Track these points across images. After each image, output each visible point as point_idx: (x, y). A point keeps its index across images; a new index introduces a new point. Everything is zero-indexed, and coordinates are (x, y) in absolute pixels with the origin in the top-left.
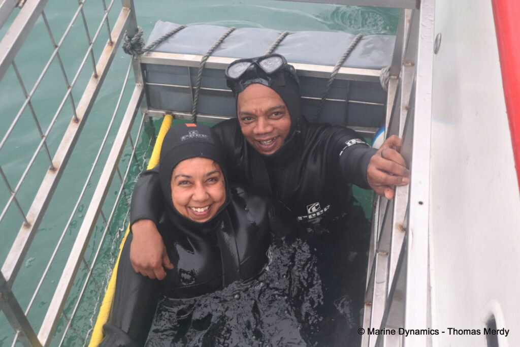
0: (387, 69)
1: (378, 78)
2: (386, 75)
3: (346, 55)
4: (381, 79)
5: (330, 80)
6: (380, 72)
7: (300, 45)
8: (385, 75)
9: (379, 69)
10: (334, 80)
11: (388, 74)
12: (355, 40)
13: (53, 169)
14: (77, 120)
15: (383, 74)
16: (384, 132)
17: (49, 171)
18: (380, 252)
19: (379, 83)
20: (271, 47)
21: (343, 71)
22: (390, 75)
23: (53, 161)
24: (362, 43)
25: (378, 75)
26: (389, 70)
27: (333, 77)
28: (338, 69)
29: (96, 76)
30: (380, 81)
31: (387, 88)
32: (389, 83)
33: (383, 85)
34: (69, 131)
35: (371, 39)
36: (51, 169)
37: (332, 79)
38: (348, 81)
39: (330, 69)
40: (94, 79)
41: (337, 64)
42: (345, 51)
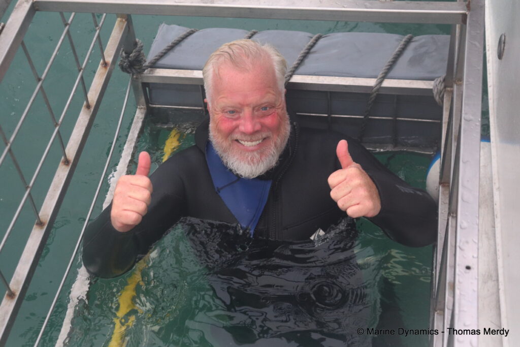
0: (442, 79)
1: (431, 90)
2: (441, 87)
3: (390, 63)
4: (435, 92)
5: (373, 96)
6: (432, 83)
7: (334, 51)
8: (439, 88)
9: (432, 79)
10: (378, 95)
11: (443, 85)
12: (402, 43)
13: (41, 224)
14: (67, 162)
15: (437, 85)
16: (439, 159)
17: (35, 226)
18: (438, 311)
19: (432, 97)
20: (299, 56)
21: (387, 83)
22: (445, 87)
23: (40, 215)
24: (412, 46)
25: (431, 87)
26: (444, 80)
27: (375, 92)
28: (381, 82)
29: (88, 107)
30: (433, 94)
31: (443, 101)
32: (445, 96)
33: (437, 98)
34: (58, 176)
35: (423, 40)
36: (37, 224)
37: (375, 94)
38: (393, 95)
39: (372, 82)
40: (86, 110)
41: (380, 76)
42: (390, 58)
